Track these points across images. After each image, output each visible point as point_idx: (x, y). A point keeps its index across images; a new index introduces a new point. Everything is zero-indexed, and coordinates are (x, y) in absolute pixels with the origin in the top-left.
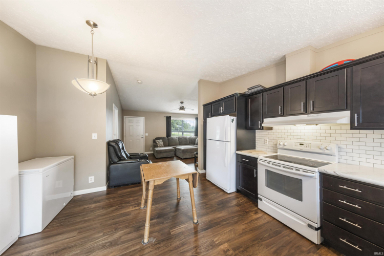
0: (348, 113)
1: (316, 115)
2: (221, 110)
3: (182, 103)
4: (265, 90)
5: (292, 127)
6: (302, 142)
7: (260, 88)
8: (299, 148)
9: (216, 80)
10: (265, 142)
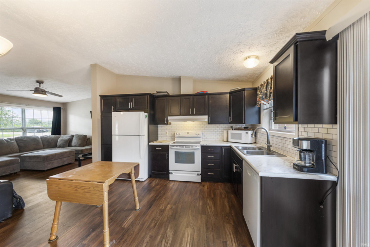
0: (206, 117)
1: (194, 116)
2: (131, 105)
3: (40, 82)
4: (168, 96)
5: (183, 123)
6: (188, 132)
7: (166, 94)
8: (187, 135)
9: (116, 71)
10: (165, 133)
